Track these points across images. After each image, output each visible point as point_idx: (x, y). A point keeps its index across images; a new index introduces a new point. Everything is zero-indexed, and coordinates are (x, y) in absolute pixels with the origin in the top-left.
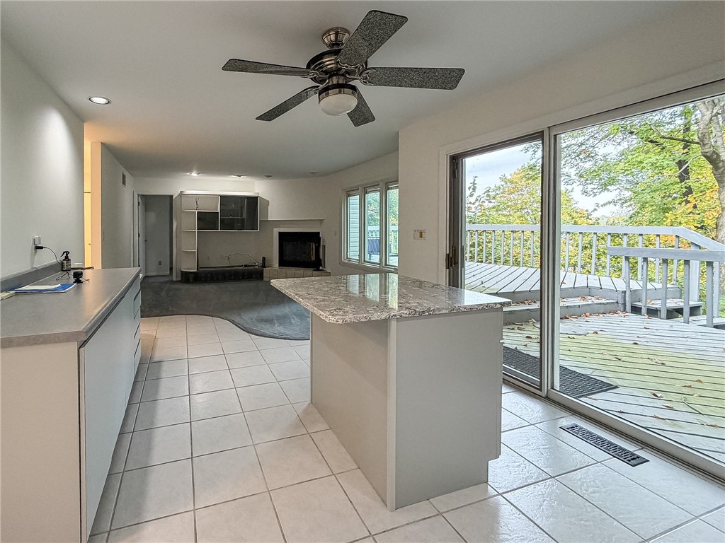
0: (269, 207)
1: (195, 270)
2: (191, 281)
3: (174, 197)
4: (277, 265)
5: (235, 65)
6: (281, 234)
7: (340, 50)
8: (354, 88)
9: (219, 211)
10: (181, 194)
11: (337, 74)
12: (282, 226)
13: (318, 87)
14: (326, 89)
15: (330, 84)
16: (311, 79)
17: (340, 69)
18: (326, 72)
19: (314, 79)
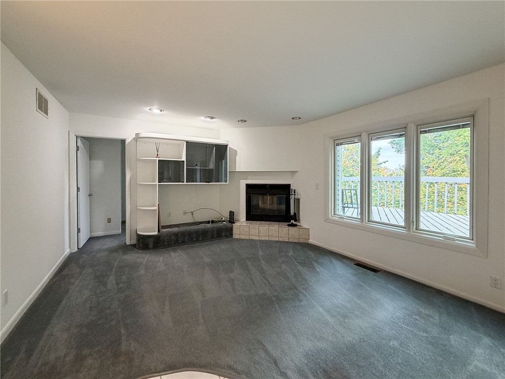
0: (237, 158)
1: (156, 233)
2: (151, 246)
3: (127, 142)
4: (244, 219)
6: (249, 187)
9: (184, 159)
10: (137, 138)
12: (249, 177)
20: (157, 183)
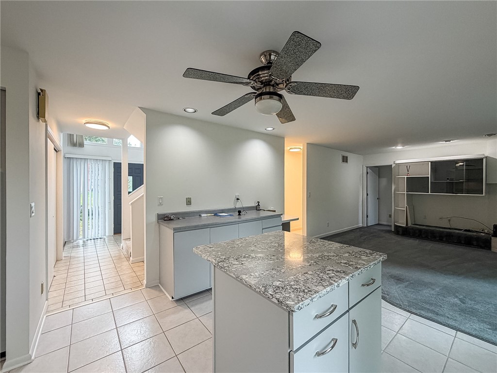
1: (405, 226)
2: (401, 233)
3: (393, 166)
5: (191, 73)
7: (271, 66)
8: (280, 96)
9: (430, 176)
11: (269, 85)
13: (255, 93)
14: (261, 95)
15: (264, 91)
16: (251, 87)
17: (271, 81)
18: (262, 82)
19: (253, 88)
20: (406, 193)
